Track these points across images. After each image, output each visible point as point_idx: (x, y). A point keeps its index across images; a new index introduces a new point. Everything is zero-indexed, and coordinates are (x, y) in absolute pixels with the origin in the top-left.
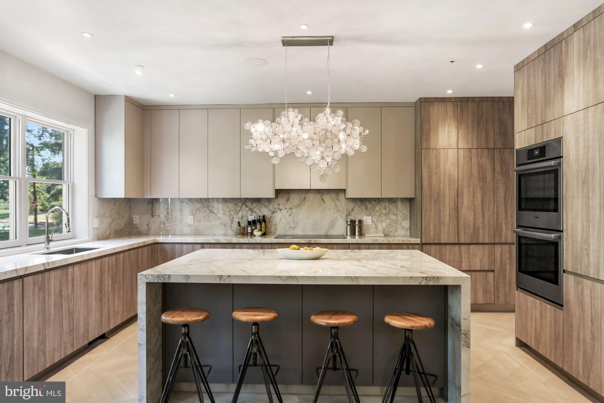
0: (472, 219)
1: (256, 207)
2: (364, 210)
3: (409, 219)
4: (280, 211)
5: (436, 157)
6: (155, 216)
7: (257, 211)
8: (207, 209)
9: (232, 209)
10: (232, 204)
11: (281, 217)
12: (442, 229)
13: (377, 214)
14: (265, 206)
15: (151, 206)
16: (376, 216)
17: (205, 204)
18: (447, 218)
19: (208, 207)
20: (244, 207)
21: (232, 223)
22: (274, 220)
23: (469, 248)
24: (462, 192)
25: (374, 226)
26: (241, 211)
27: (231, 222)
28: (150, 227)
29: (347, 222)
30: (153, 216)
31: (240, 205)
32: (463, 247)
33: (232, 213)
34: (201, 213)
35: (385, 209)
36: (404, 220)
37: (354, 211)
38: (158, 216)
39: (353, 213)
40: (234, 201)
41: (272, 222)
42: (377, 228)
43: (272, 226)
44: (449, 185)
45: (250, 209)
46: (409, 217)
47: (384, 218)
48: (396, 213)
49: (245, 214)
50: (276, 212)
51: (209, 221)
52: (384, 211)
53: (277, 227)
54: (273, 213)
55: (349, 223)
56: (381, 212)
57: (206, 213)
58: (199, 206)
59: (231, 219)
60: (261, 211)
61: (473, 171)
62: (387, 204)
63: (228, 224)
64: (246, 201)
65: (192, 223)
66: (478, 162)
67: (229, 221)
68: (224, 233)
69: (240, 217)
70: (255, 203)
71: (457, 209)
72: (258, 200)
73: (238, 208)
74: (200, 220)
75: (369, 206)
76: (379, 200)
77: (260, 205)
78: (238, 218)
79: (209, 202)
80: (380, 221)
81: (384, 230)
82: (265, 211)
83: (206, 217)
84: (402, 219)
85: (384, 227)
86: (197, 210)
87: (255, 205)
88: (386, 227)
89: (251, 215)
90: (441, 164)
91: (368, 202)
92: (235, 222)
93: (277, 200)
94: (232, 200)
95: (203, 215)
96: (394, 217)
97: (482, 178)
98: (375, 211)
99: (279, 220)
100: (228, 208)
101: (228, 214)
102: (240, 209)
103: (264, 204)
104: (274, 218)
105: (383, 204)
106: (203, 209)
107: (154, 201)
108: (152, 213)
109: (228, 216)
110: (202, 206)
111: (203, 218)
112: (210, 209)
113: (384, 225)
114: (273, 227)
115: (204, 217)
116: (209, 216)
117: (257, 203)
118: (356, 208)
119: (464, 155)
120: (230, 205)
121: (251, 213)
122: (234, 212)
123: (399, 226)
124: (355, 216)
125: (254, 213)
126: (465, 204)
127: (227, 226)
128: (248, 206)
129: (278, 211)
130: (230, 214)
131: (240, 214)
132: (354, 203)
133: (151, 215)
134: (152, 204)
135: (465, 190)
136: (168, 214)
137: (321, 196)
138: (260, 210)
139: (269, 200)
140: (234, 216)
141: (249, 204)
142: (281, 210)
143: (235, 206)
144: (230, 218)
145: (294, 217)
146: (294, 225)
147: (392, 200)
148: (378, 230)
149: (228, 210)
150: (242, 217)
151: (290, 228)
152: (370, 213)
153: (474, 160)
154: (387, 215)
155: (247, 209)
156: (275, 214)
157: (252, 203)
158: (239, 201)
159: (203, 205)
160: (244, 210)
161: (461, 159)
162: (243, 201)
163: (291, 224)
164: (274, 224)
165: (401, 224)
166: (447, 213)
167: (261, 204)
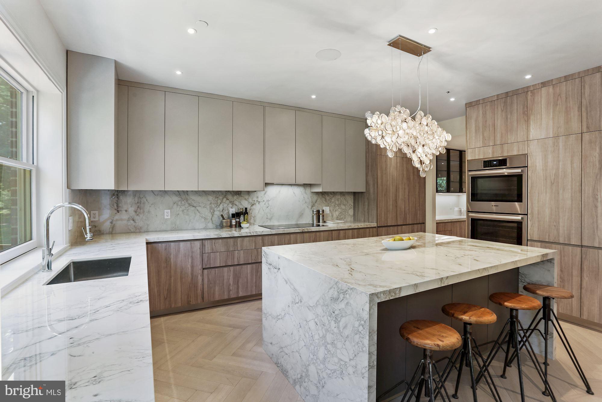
0: (403, 207)
1: (237, 200)
2: (324, 202)
3: (353, 208)
4: (259, 204)
5: (385, 162)
6: (121, 211)
7: (237, 203)
8: (185, 202)
9: (213, 202)
10: (213, 196)
11: (260, 209)
12: (388, 216)
13: (333, 205)
14: (245, 199)
15: (116, 199)
16: (332, 206)
17: (184, 197)
18: (391, 207)
19: (188, 200)
20: (225, 199)
21: (213, 215)
22: (253, 212)
23: (402, 228)
24: (399, 188)
25: (331, 215)
26: (222, 203)
27: (211, 216)
28: (114, 224)
29: (313, 211)
30: (118, 211)
31: (221, 198)
32: (399, 227)
33: (213, 206)
34: (179, 207)
35: (338, 201)
36: (350, 209)
37: (317, 202)
38: (126, 211)
39: (316, 204)
40: (215, 194)
41: (251, 213)
42: (332, 216)
43: (251, 218)
44: (392, 182)
45: (231, 202)
46: (353, 207)
47: (338, 208)
48: (345, 204)
49: (225, 206)
50: (255, 204)
51: (188, 215)
52: (337, 203)
53: (256, 219)
54: (253, 205)
55: (315, 213)
56: (335, 203)
57: (185, 206)
58: (176, 199)
59: (212, 212)
60: (241, 204)
61: (404, 173)
62: (339, 197)
63: (208, 217)
64: (226, 194)
65: (169, 217)
66: (407, 168)
67: (210, 215)
68: (204, 227)
69: (221, 210)
70: (236, 196)
71: (396, 201)
72: (239, 193)
73: (219, 201)
74: (178, 214)
75: (328, 198)
76: (334, 193)
77: (240, 198)
78: (219, 211)
79: (187, 194)
80: (335, 211)
81: (337, 217)
82: (244, 204)
83: (185, 211)
84: (349, 208)
85: (337, 215)
86: (174, 204)
87: (235, 197)
88: (339, 215)
89: (232, 208)
90: (388, 167)
91: (327, 195)
92: (216, 215)
93: (256, 193)
94: (213, 193)
95: (181, 209)
96: (343, 207)
97: (408, 179)
98: (332, 203)
99: (257, 212)
100: (209, 201)
101: (208, 207)
102: (220, 201)
103: (244, 197)
104: (253, 210)
105: (337, 197)
106: (181, 202)
107: (120, 194)
108: (118, 208)
109: (209, 209)
110: (180, 199)
111: (181, 212)
112: (189, 202)
113: (337, 213)
114: (253, 218)
115: (183, 211)
116: (188, 210)
117: (238, 196)
118: (319, 200)
119: (400, 161)
120: (211, 198)
121: (232, 205)
122: (215, 204)
123: (347, 214)
124: (317, 207)
125: (234, 205)
126: (400, 197)
127: (207, 219)
128: (228, 199)
129: (257, 204)
130: (210, 207)
131: (221, 207)
132: (317, 196)
133: (116, 210)
134: (118, 198)
135: (400, 187)
136: (139, 209)
137: (292, 189)
138: (240, 202)
139: (249, 193)
140: (215, 209)
141: (230, 197)
142: (259, 202)
143: (216, 199)
144: (210, 211)
145: (271, 209)
146: (271, 216)
147: (342, 194)
148: (333, 218)
149: (209, 202)
150: (223, 209)
151: (267, 218)
152: (328, 204)
153: (405, 165)
154: (339, 205)
155: (228, 202)
156: (254, 207)
157: (233, 196)
158: (220, 193)
159: (182, 198)
160: (225, 203)
161: (398, 165)
162: (224, 194)
163: (269, 215)
164: (253, 215)
165: (348, 212)
166: (391, 203)
167: (241, 196)
